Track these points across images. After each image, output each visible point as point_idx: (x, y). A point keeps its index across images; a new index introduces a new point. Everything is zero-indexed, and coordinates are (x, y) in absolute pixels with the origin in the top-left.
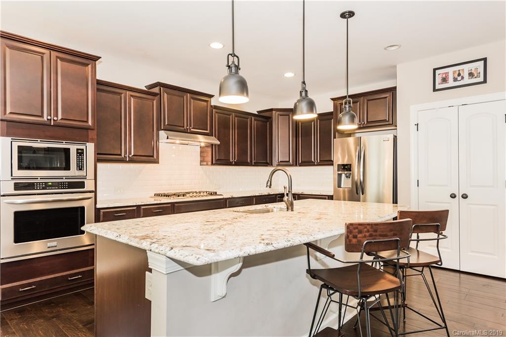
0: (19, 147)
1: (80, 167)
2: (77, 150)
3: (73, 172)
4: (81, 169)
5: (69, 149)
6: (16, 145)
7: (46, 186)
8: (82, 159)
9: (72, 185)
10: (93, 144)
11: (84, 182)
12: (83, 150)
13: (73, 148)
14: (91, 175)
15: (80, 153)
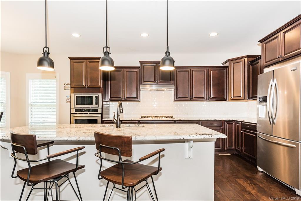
0: (76, 97)
1: (96, 103)
2: (95, 96)
3: (94, 105)
4: (96, 104)
5: (92, 96)
6: (76, 96)
7: (85, 111)
8: (97, 100)
9: (93, 110)
10: (101, 94)
11: (97, 110)
12: (97, 96)
13: (94, 96)
14: (100, 106)
15: (96, 98)
